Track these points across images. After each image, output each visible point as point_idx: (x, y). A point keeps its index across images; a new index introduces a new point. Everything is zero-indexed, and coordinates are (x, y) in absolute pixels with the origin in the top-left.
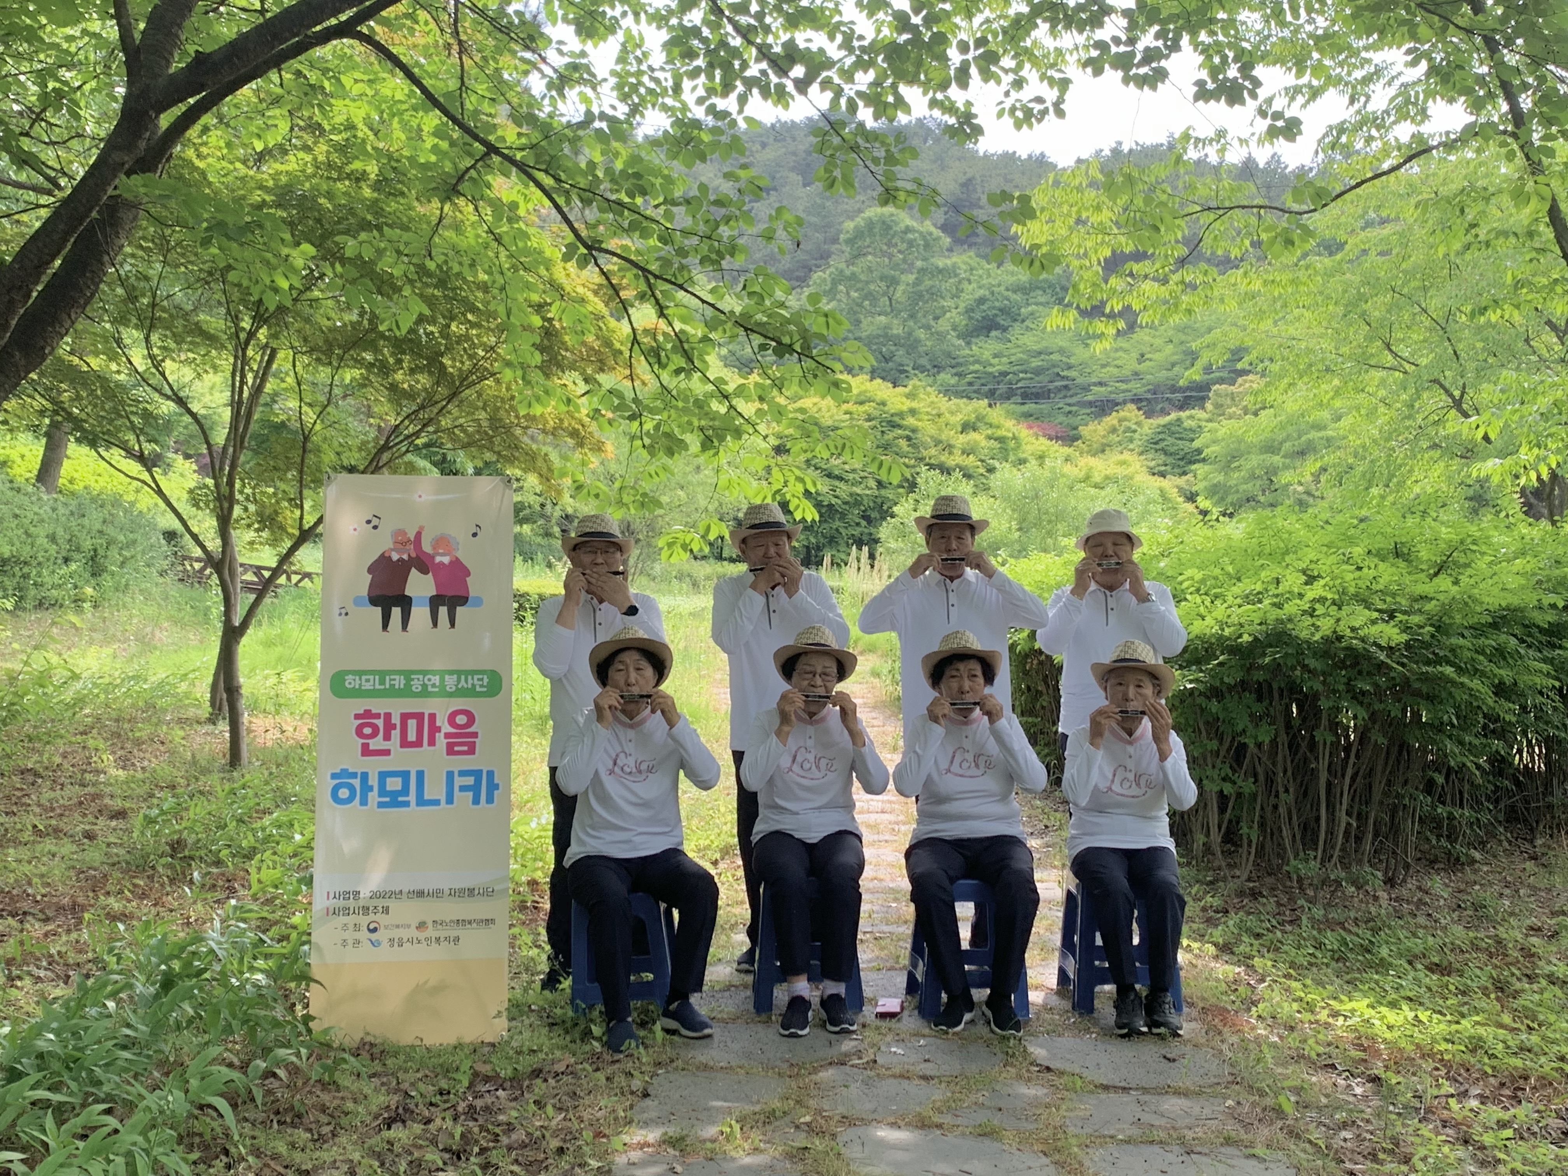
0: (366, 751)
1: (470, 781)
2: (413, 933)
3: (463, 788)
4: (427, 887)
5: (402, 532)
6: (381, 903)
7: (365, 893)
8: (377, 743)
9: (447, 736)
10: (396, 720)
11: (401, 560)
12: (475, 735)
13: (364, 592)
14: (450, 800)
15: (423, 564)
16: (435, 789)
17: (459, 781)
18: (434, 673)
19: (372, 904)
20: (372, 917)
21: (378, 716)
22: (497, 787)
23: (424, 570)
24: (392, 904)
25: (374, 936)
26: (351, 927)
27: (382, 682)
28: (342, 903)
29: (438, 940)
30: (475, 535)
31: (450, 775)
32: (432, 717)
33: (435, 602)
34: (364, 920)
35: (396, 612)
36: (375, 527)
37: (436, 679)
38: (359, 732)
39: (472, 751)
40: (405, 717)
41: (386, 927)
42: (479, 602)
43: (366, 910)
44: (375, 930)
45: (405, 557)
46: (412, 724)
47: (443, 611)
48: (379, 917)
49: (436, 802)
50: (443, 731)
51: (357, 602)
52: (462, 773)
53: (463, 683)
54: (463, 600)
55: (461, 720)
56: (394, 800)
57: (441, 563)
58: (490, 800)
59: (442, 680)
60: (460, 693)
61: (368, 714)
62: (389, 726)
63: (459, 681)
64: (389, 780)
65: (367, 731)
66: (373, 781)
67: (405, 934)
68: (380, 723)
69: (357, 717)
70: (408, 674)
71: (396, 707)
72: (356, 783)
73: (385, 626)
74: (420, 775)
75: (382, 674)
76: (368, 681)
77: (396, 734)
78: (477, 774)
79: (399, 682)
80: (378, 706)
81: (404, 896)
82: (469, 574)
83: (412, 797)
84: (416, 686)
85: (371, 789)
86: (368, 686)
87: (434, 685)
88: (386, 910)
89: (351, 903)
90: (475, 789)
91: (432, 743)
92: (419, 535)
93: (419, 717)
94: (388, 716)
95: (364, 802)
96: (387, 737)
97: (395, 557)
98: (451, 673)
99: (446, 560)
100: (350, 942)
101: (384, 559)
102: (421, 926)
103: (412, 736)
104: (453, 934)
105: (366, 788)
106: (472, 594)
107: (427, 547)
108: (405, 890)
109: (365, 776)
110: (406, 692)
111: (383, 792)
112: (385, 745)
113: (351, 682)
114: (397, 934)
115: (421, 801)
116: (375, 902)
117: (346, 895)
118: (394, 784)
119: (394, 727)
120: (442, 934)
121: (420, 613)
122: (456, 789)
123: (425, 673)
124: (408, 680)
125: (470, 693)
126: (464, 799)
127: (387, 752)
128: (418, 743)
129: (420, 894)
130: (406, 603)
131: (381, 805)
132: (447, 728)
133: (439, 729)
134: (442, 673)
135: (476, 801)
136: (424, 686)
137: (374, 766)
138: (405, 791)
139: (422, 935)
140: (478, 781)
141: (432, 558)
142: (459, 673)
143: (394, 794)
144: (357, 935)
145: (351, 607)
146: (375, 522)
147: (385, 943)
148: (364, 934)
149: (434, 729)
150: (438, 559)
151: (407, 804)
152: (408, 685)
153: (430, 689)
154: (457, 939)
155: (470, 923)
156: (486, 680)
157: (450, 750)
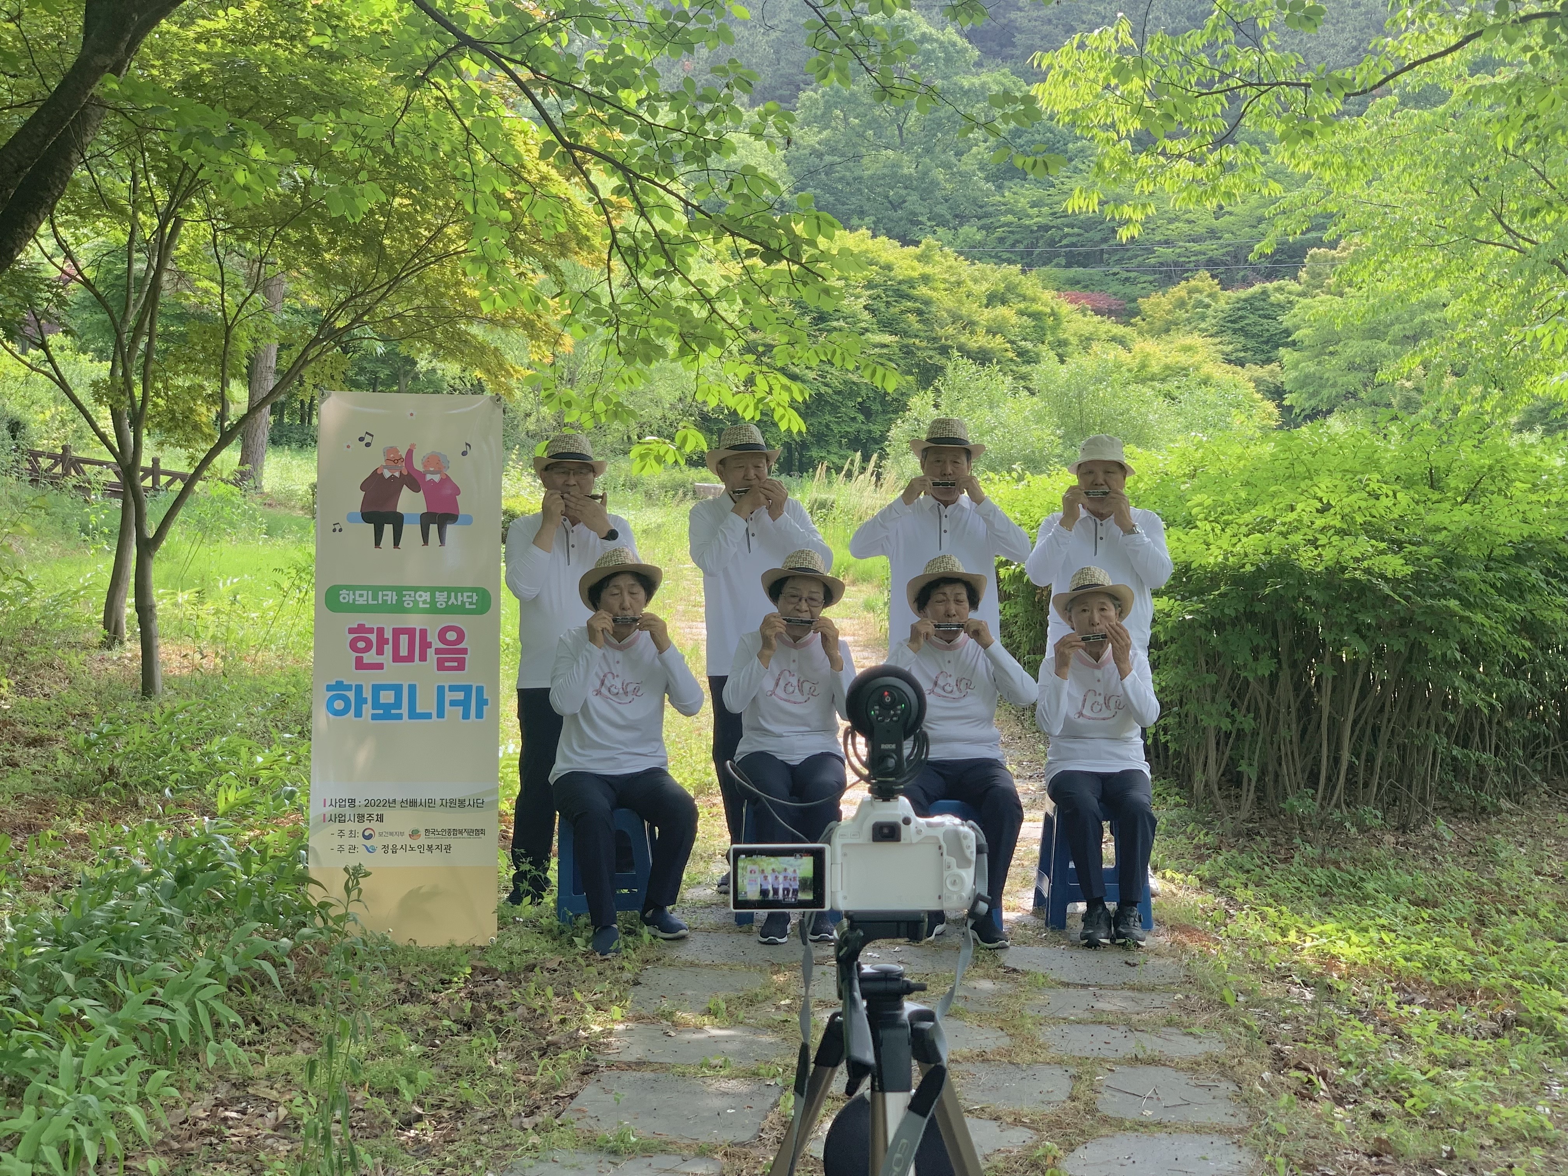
0: (360, 665)
1: (460, 695)
2: (406, 840)
3: (453, 703)
4: (419, 797)
5: (394, 450)
6: (375, 811)
7: (360, 801)
8: (370, 657)
9: (438, 651)
10: (388, 635)
11: (392, 477)
12: (464, 651)
13: (357, 508)
14: (441, 714)
15: (413, 481)
16: (426, 702)
17: (449, 696)
18: (425, 589)
19: (366, 811)
20: (366, 824)
21: (371, 631)
22: (486, 702)
23: (415, 488)
24: (387, 813)
25: (368, 843)
26: (347, 833)
27: (375, 598)
28: (338, 810)
29: (430, 848)
30: (464, 453)
31: (441, 689)
32: (423, 632)
33: (426, 520)
34: (359, 827)
35: (388, 529)
36: (368, 445)
37: (427, 596)
38: (353, 646)
39: (461, 667)
40: (397, 632)
41: (381, 834)
42: (469, 520)
43: (361, 818)
44: (369, 837)
45: (397, 474)
46: (404, 639)
47: (433, 528)
48: (374, 825)
49: (428, 716)
50: (434, 647)
51: (351, 518)
52: (452, 688)
53: (453, 600)
54: (453, 517)
55: (451, 636)
56: (386, 713)
57: (432, 481)
58: (479, 715)
59: (433, 597)
60: (450, 610)
61: (361, 628)
62: (382, 641)
63: (449, 598)
64: (382, 693)
65: (361, 645)
66: (367, 694)
67: (399, 841)
68: (373, 637)
69: (351, 631)
70: (399, 590)
71: (388, 622)
72: (351, 695)
73: (377, 543)
74: (412, 688)
75: (375, 590)
76: (361, 596)
77: (388, 649)
78: (467, 689)
79: (391, 598)
80: (372, 621)
81: (398, 805)
82: (457, 491)
83: (405, 710)
84: (408, 603)
85: (365, 701)
86: (361, 601)
87: (425, 602)
88: (380, 818)
89: (347, 811)
90: (465, 704)
91: (423, 658)
92: (410, 453)
93: (410, 632)
94: (381, 631)
95: (358, 714)
96: (380, 652)
97: (387, 474)
98: (442, 589)
99: (437, 478)
100: (346, 848)
101: (376, 476)
102: (414, 834)
103: (404, 652)
104: (445, 842)
105: (360, 701)
106: (462, 511)
107: (418, 465)
108: (399, 799)
109: (359, 688)
110: (399, 608)
111: (376, 704)
112: (378, 659)
113: (345, 597)
114: (390, 841)
115: (413, 714)
116: (370, 810)
117: (341, 803)
118: (387, 697)
119: (386, 642)
120: (434, 842)
121: (411, 531)
122: (447, 703)
123: (416, 589)
124: (400, 596)
125: (460, 610)
126: (453, 713)
127: (380, 666)
128: (410, 658)
129: (413, 803)
130: (398, 521)
131: (375, 717)
132: (437, 644)
133: (429, 645)
134: (433, 590)
135: (466, 716)
136: (416, 602)
137: (367, 679)
138: (398, 704)
139: (415, 843)
140: (468, 696)
141: (423, 475)
142: (449, 590)
143: (387, 707)
144: (353, 842)
145: (344, 524)
146: (368, 439)
147: (380, 851)
148: (359, 841)
149: (425, 645)
150: (429, 477)
151: (399, 717)
152: (400, 601)
153: (421, 605)
154: (448, 848)
155: (461, 832)
156: (475, 598)
157: (441, 666)
